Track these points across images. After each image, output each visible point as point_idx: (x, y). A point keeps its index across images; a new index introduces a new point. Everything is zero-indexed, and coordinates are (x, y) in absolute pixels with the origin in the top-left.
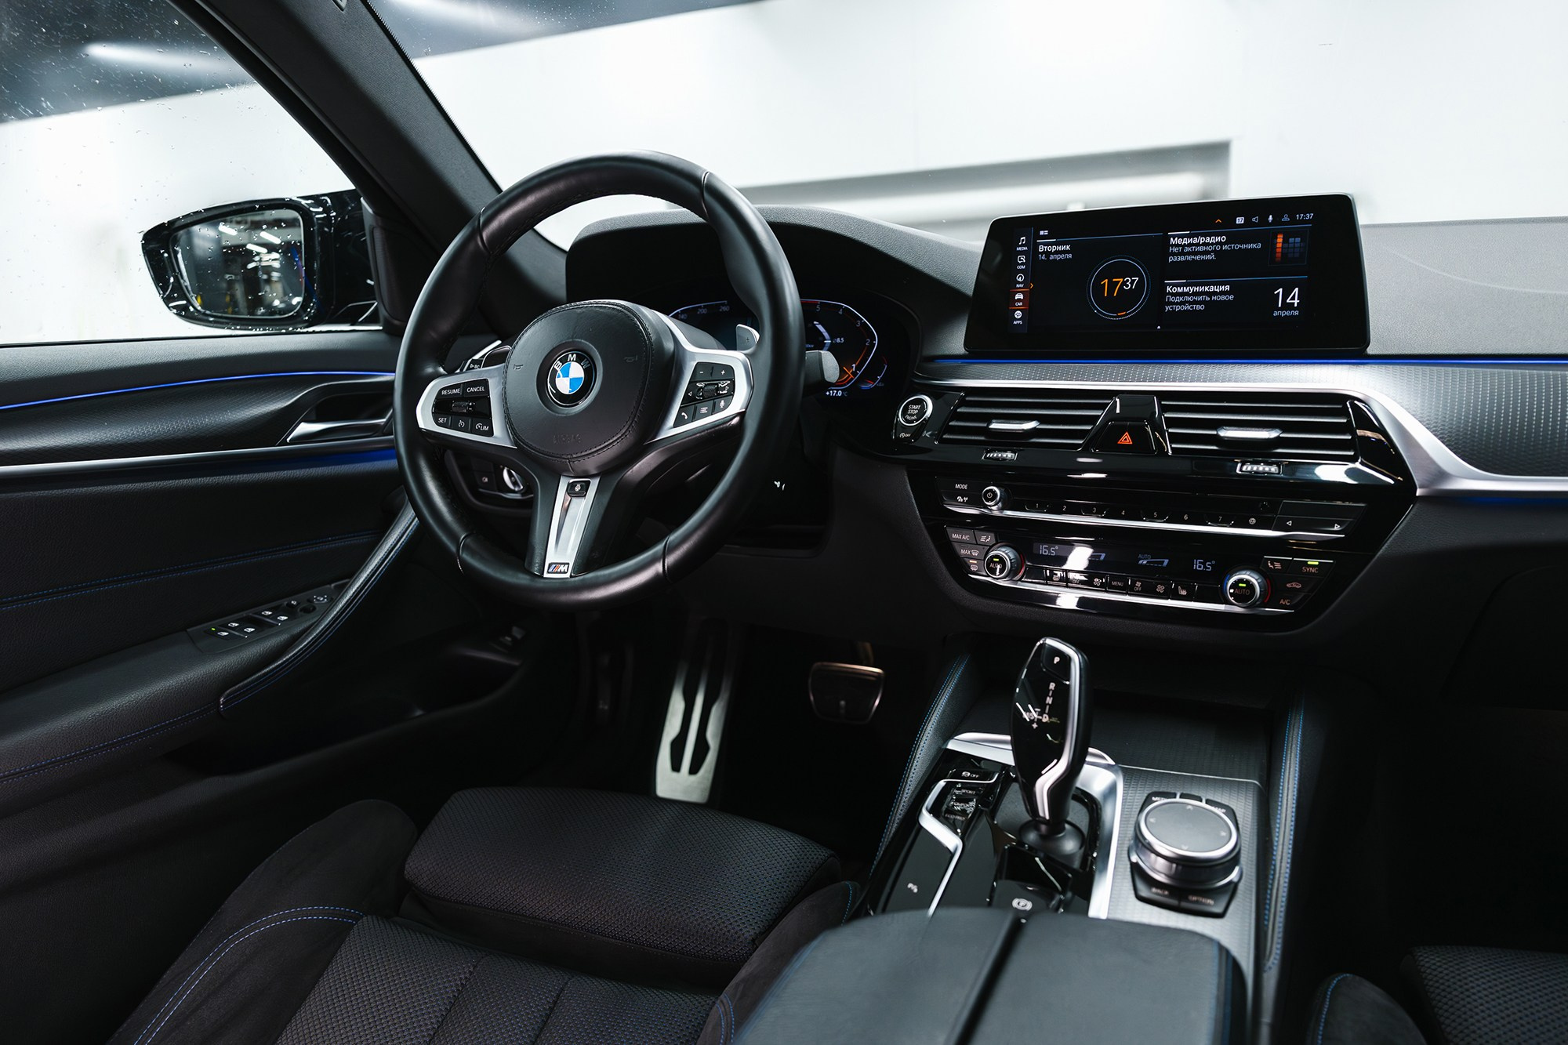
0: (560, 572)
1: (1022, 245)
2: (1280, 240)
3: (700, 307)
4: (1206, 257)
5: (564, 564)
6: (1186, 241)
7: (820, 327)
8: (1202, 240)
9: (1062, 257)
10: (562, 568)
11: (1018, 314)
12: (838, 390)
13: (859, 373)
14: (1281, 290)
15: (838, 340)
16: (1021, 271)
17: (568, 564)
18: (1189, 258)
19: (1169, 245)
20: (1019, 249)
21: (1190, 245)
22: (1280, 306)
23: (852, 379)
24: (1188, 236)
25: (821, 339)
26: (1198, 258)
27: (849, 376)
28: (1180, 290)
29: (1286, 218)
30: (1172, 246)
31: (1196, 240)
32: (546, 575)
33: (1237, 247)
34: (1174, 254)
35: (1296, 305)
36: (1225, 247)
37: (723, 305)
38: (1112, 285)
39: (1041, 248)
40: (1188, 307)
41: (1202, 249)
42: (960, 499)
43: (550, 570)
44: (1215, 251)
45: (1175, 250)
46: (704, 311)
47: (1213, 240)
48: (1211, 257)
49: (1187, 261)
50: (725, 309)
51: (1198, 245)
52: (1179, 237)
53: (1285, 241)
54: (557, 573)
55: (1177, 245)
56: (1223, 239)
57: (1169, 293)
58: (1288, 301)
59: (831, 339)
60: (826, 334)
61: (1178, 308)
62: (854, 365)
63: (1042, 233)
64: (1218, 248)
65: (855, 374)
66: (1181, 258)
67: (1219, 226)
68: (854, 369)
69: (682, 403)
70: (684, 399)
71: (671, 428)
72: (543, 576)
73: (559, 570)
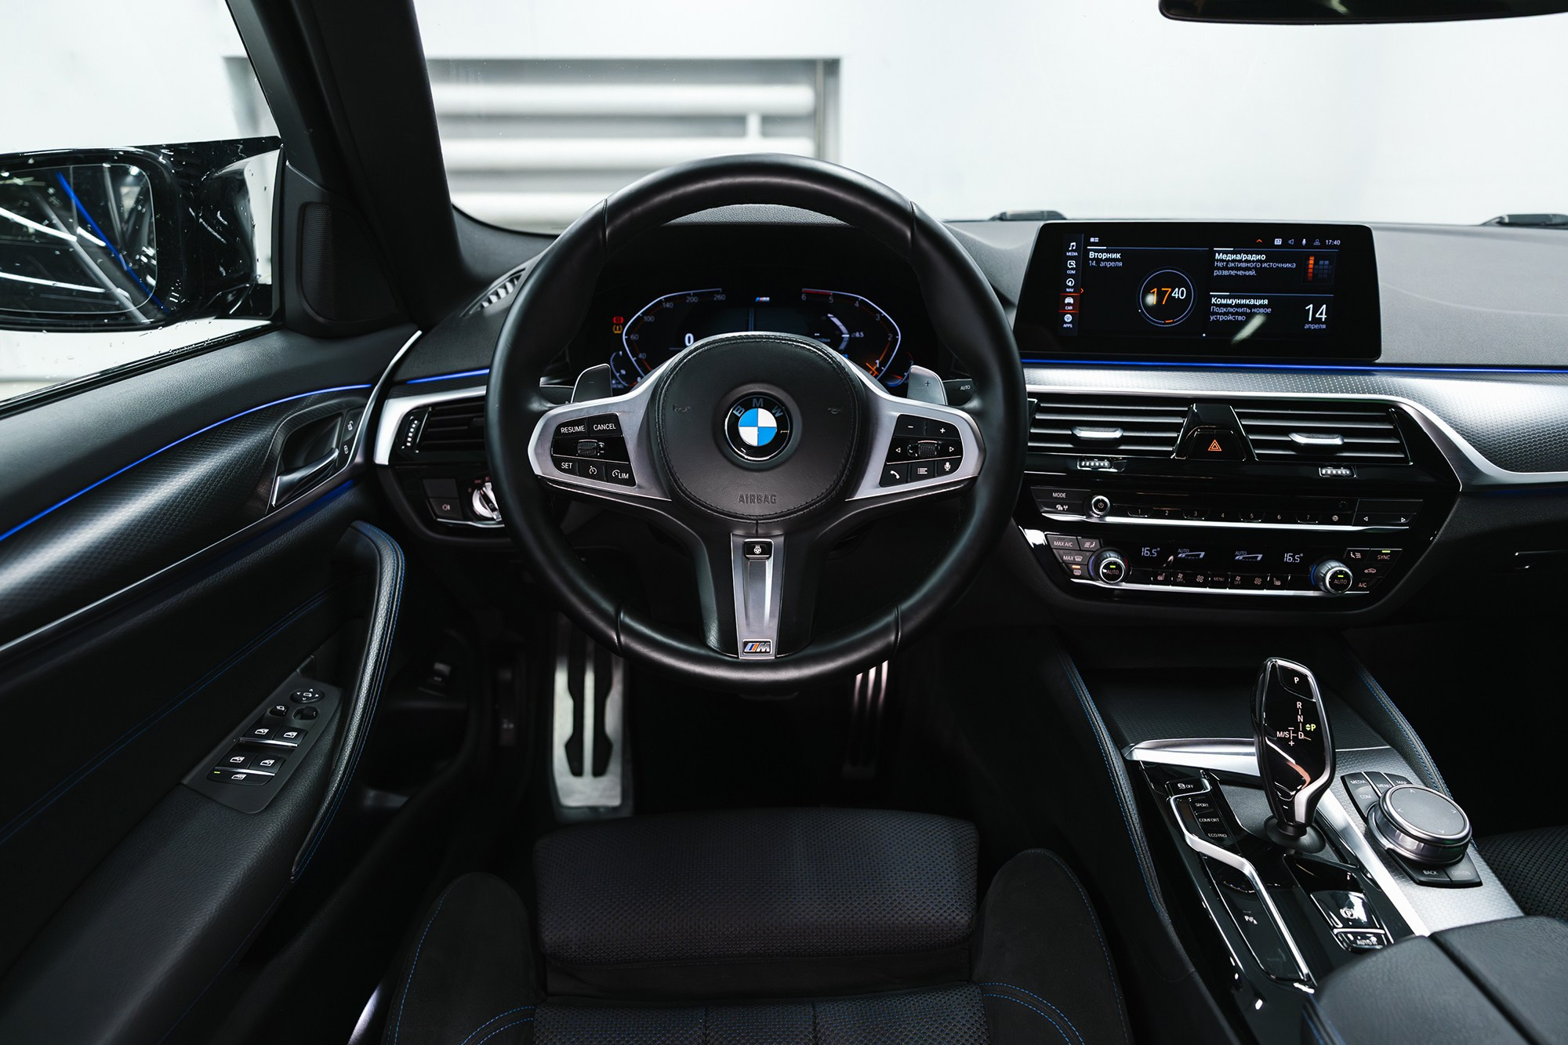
1: (1072, 251)
2: (1312, 262)
3: (689, 295)
4: (1247, 273)
6: (1230, 257)
7: (835, 320)
8: (1244, 257)
9: (1112, 264)
11: (1068, 318)
13: (884, 369)
14: (1311, 306)
15: (857, 335)
16: (1071, 276)
18: (1233, 273)
19: (1214, 260)
20: (1069, 254)
21: (1234, 261)
22: (1310, 320)
24: (1232, 253)
25: (837, 332)
26: (1240, 273)
28: (1224, 302)
29: (1317, 243)
30: (1218, 260)
31: (1239, 257)
32: (742, 656)
33: (1274, 265)
34: (1219, 268)
35: (1323, 320)
36: (1265, 265)
37: (718, 293)
38: (1161, 294)
39: (1092, 255)
40: (1230, 318)
41: (1243, 265)
42: (1059, 507)
43: (747, 650)
44: (1255, 268)
45: (1220, 264)
47: (1255, 257)
48: (1252, 273)
49: (1230, 275)
50: (719, 297)
51: (1241, 261)
52: (1226, 253)
53: (1316, 263)
55: (1222, 261)
56: (1263, 257)
57: (1214, 304)
58: (1317, 316)
59: (850, 333)
60: (843, 328)
61: (1221, 318)
62: (877, 361)
63: (1092, 240)
64: (1259, 265)
65: (878, 370)
66: (1226, 273)
67: (1260, 245)
68: (878, 366)
69: (888, 460)
70: (891, 456)
71: (877, 487)
72: (738, 658)
73: (758, 650)
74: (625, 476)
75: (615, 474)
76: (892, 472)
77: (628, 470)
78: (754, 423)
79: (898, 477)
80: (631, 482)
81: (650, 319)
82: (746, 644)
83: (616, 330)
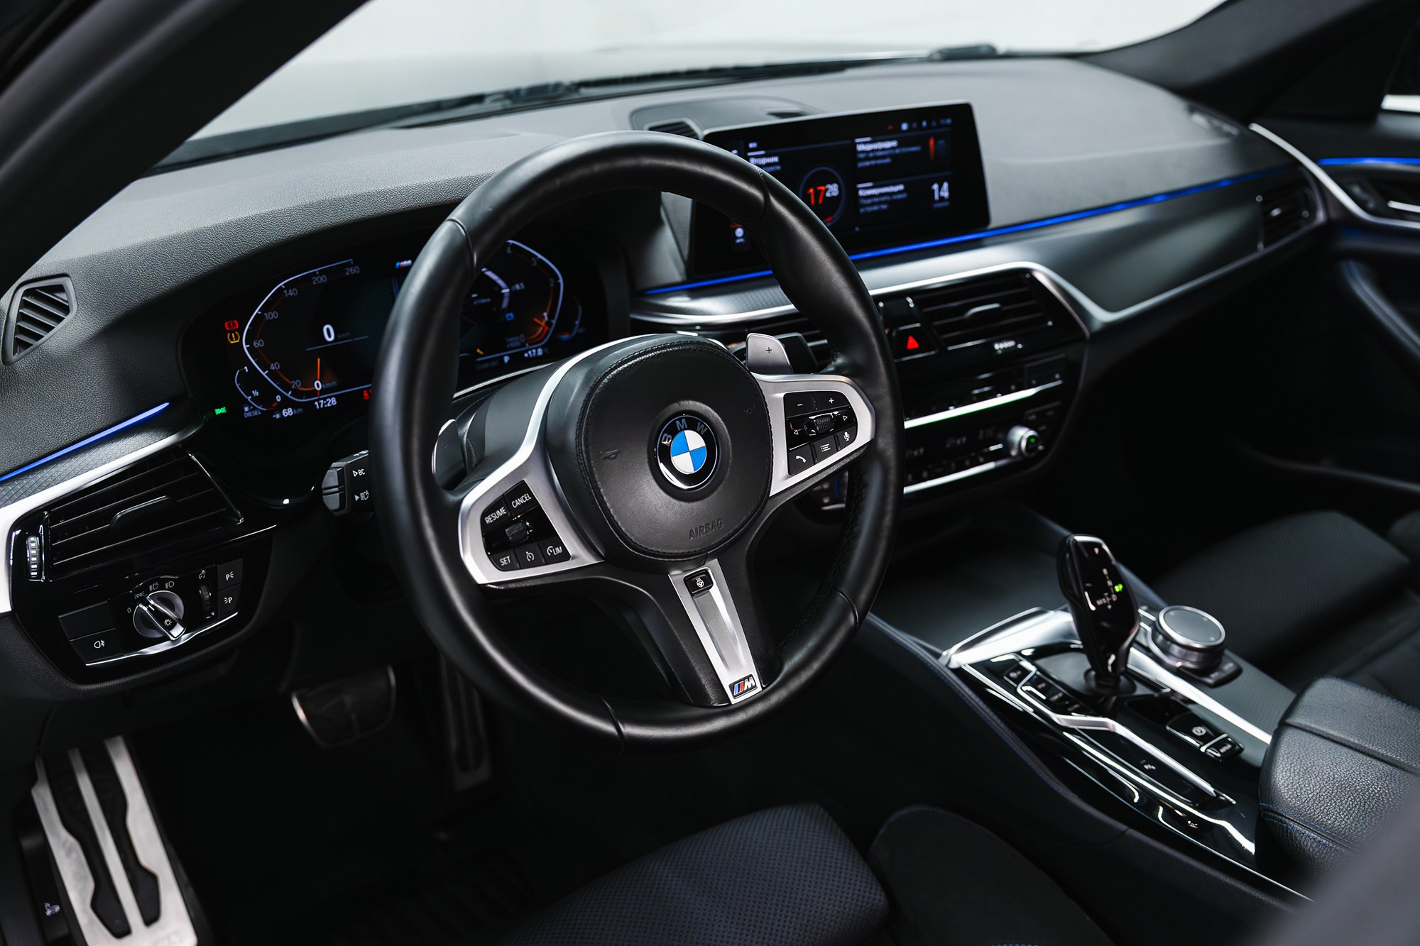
0: (749, 690)
2: (932, 142)
3: (314, 274)
4: (884, 161)
5: (748, 678)
6: (869, 147)
7: (490, 274)
8: (880, 145)
10: (748, 684)
11: (739, 232)
12: (536, 349)
13: (554, 322)
14: (936, 185)
15: (517, 287)
17: (751, 675)
18: (873, 162)
19: (856, 152)
21: (873, 151)
22: (936, 199)
23: (548, 331)
24: (870, 143)
25: (496, 289)
26: (879, 162)
27: (544, 328)
28: (869, 193)
29: (934, 124)
30: (859, 152)
31: (876, 146)
32: (734, 701)
33: (905, 150)
34: (861, 160)
35: (946, 197)
36: (898, 151)
37: (348, 265)
38: (817, 193)
40: (876, 208)
41: (880, 153)
43: (736, 693)
44: (890, 155)
45: (862, 156)
46: (323, 279)
47: (888, 145)
48: (888, 160)
49: (871, 166)
50: (353, 270)
51: (878, 150)
52: (865, 143)
53: (936, 143)
54: (744, 692)
55: (863, 152)
56: (894, 144)
57: (862, 197)
58: (940, 193)
59: (509, 285)
60: (500, 282)
61: (869, 209)
62: (545, 314)
63: (752, 145)
64: (891, 152)
65: (549, 324)
66: (867, 163)
67: (891, 132)
68: (546, 319)
69: (789, 446)
70: (791, 441)
71: (788, 478)
72: (730, 704)
73: (746, 688)
74: (559, 550)
75: (550, 552)
76: (798, 457)
77: (559, 543)
78: (684, 448)
79: (804, 461)
80: (565, 556)
81: (273, 315)
82: (732, 687)
83: (232, 340)
